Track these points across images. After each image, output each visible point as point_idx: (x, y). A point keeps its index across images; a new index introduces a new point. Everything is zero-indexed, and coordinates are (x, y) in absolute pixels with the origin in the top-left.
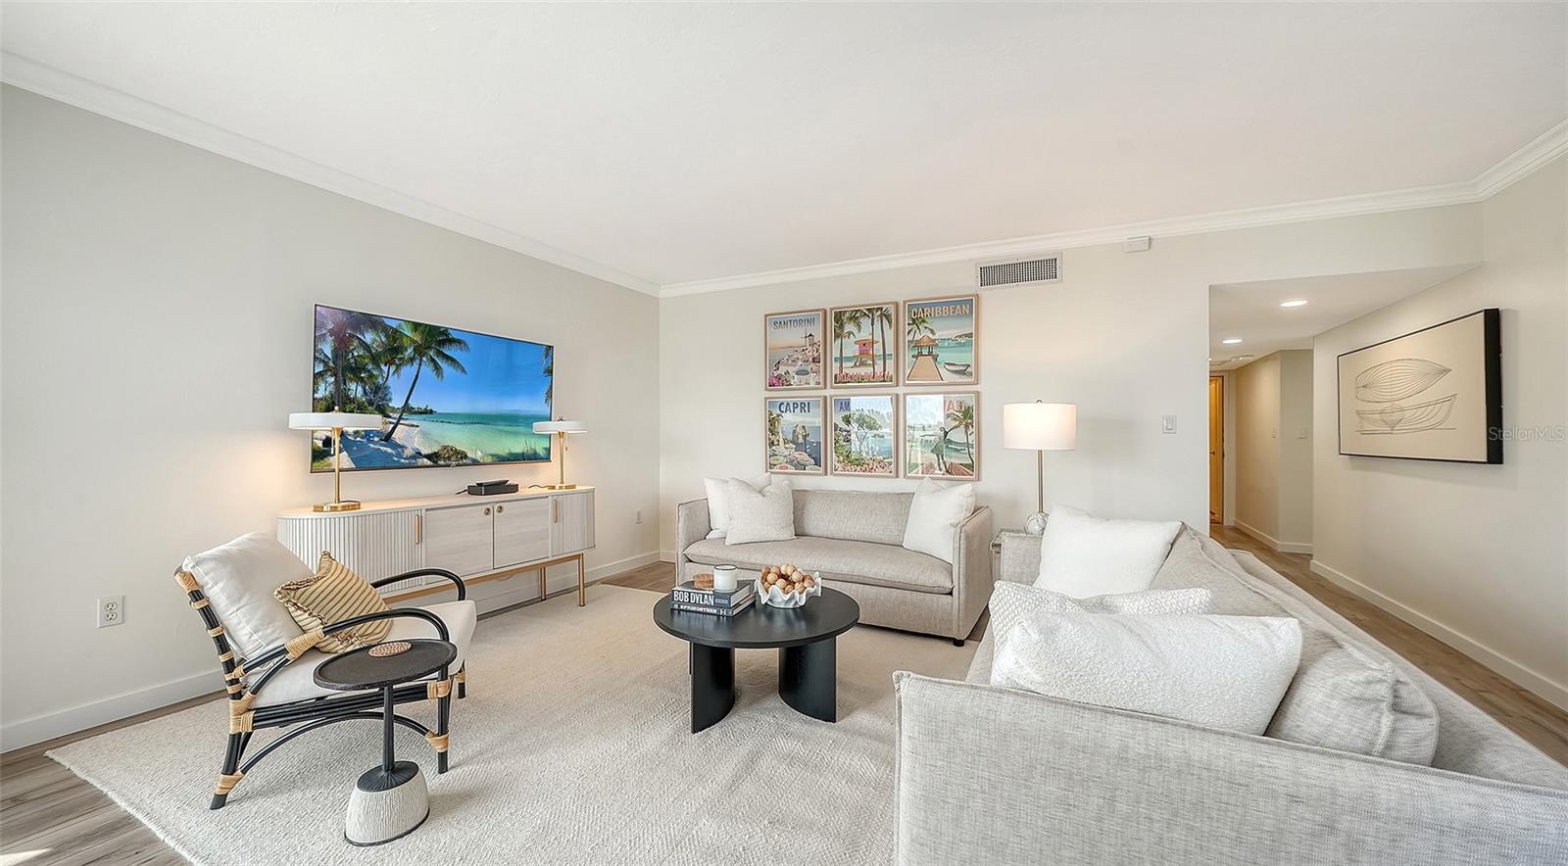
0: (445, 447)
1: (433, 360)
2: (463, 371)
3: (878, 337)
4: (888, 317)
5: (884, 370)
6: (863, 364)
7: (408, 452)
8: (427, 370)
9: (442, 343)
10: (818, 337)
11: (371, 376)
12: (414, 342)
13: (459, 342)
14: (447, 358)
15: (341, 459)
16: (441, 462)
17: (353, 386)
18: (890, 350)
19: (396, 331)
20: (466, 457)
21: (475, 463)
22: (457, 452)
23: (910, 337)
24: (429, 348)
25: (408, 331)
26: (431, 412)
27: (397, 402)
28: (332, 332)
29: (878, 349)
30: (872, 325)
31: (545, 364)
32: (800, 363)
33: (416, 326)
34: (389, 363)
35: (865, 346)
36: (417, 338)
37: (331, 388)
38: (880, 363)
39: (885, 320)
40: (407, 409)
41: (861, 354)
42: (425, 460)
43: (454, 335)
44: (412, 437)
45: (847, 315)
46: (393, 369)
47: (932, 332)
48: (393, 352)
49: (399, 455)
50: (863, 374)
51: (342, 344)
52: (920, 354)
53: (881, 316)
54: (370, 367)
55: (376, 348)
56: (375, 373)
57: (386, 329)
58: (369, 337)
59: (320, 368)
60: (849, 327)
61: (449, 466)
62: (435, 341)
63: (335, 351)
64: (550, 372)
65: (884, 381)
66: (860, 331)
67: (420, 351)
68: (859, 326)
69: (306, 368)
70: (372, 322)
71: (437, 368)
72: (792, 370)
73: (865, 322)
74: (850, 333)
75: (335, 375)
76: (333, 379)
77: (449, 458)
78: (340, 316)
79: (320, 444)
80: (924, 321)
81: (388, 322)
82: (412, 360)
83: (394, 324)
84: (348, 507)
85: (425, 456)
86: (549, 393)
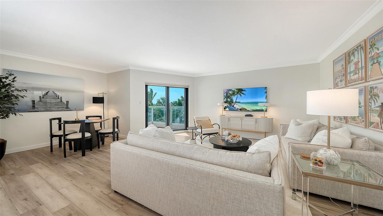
0: (242, 108)
1: (240, 94)
2: (245, 95)
3: (360, 60)
4: (362, 48)
5: (362, 75)
6: (356, 73)
7: (236, 108)
8: (239, 95)
9: (241, 91)
10: (344, 66)
11: (231, 98)
12: (237, 92)
13: (244, 90)
14: (242, 93)
15: (227, 109)
16: (242, 110)
17: (228, 99)
18: (363, 65)
19: (234, 91)
20: (246, 110)
21: (248, 111)
22: (245, 109)
23: (370, 56)
24: (239, 92)
25: (236, 90)
26: (240, 102)
27: (234, 101)
28: (226, 92)
29: (360, 64)
30: (358, 54)
31: (265, 91)
32: (340, 77)
33: (237, 89)
34: (233, 95)
35: (356, 64)
36: (237, 91)
37: (226, 100)
38: (361, 71)
39: (362, 50)
40: (236, 102)
41: (355, 69)
42: (239, 110)
43: (243, 89)
44: (237, 106)
45: (351, 53)
46: (234, 96)
47: (378, 49)
48: (234, 94)
49: (235, 109)
50: (356, 78)
51: (227, 94)
52: (374, 63)
53: (360, 49)
54: (230, 96)
55: (231, 93)
56: (231, 97)
57: (232, 91)
58: (230, 92)
59: (224, 97)
60: (352, 58)
61: (243, 111)
62: (240, 91)
63: (226, 95)
64: (266, 92)
65: (362, 80)
66: (355, 58)
67: (238, 93)
68: (354, 56)
69: (223, 97)
70: (230, 90)
71: (241, 95)
72: (339, 80)
73: (356, 53)
74: (352, 60)
75: (226, 98)
76: (226, 99)
77: (243, 110)
78: (227, 90)
79: (225, 107)
80: (375, 45)
81: (233, 89)
82: (236, 94)
83: (233, 90)
84: (223, 115)
85: (239, 109)
86: (266, 97)
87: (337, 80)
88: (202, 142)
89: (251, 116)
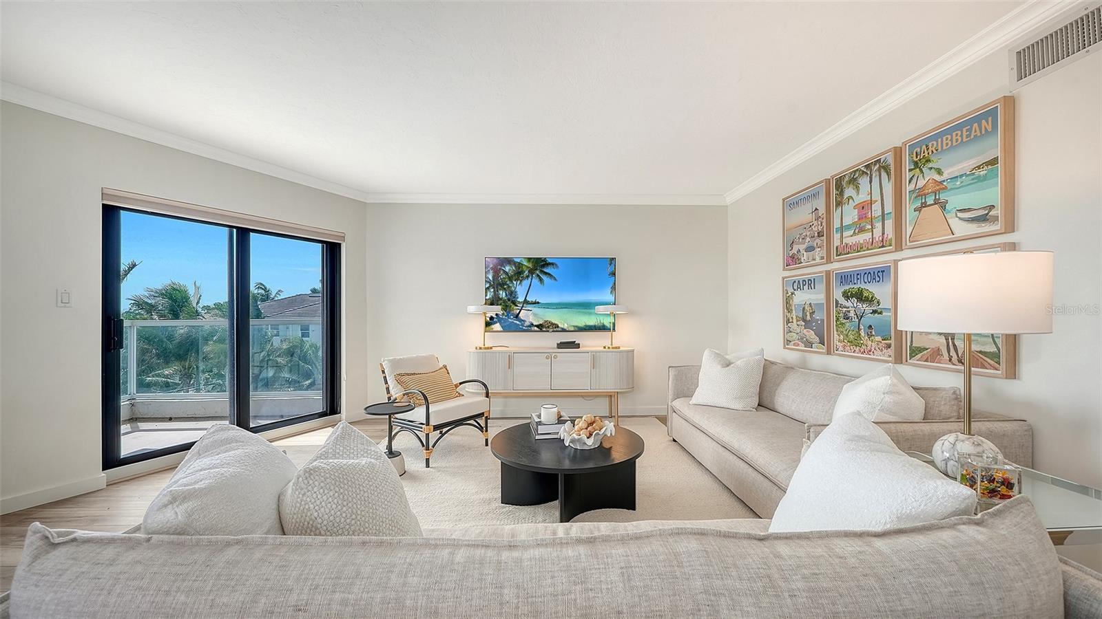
0: (546, 321)
1: (538, 275)
2: (555, 279)
3: (876, 196)
4: (886, 168)
5: (883, 234)
6: (862, 230)
7: (527, 324)
8: (535, 281)
9: (543, 266)
10: (822, 211)
11: (509, 287)
12: (528, 267)
13: (552, 264)
14: (546, 273)
15: (497, 327)
16: (544, 329)
17: (501, 292)
18: (889, 208)
19: (519, 263)
20: (558, 327)
21: (564, 330)
22: (553, 324)
23: (912, 186)
24: (536, 269)
25: (525, 263)
26: (538, 303)
27: (521, 299)
28: (492, 269)
29: (877, 209)
30: (871, 182)
31: (610, 269)
32: (808, 239)
33: (529, 259)
34: (516, 280)
35: (864, 208)
36: (530, 265)
37: (492, 294)
38: (878, 225)
39: (884, 175)
40: (526, 302)
41: (859, 219)
42: (536, 328)
43: (550, 261)
44: (529, 316)
45: (847, 179)
46: (519, 282)
47: (939, 172)
48: (518, 275)
49: (523, 325)
50: (861, 242)
51: (496, 272)
52: (924, 205)
53: (879, 170)
54: (508, 283)
55: (511, 273)
56: (511, 285)
57: (515, 263)
58: (507, 268)
59: (488, 285)
60: (849, 192)
61: (548, 331)
62: (540, 265)
63: (493, 277)
64: (614, 274)
65: (883, 246)
66: (858, 194)
67: (531, 272)
68: (857, 188)
69: (484, 286)
70: (509, 261)
71: (541, 280)
72: (802, 247)
73: (864, 181)
74: (850, 198)
75: (494, 288)
76: (492, 290)
77: (548, 327)
78: (495, 260)
79: (488, 319)
80: (928, 161)
81: (516, 260)
82: (528, 277)
83: (518, 260)
84: (488, 348)
85: (536, 326)
86: (614, 288)
87: (796, 248)
88: (427, 460)
89: (573, 345)
